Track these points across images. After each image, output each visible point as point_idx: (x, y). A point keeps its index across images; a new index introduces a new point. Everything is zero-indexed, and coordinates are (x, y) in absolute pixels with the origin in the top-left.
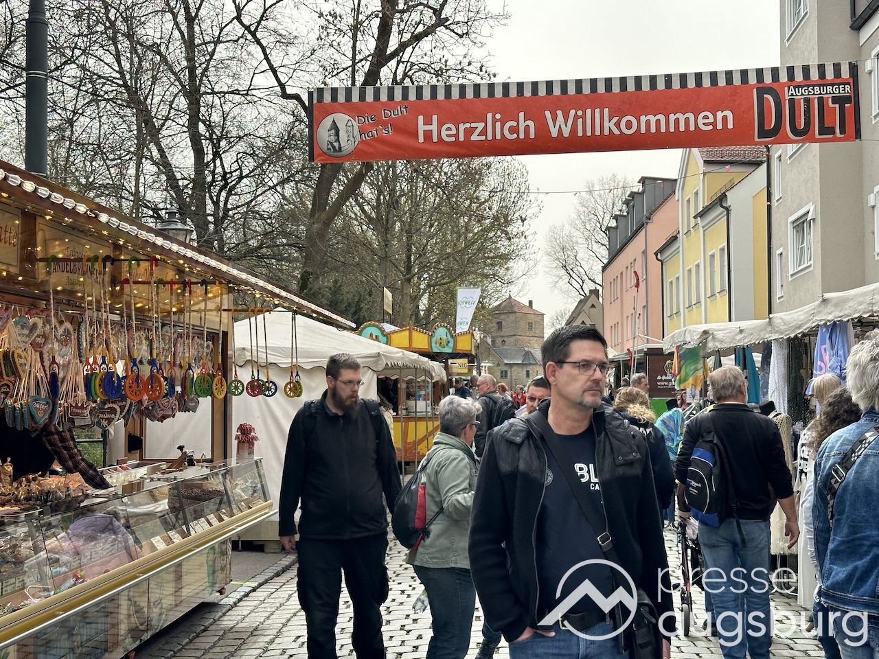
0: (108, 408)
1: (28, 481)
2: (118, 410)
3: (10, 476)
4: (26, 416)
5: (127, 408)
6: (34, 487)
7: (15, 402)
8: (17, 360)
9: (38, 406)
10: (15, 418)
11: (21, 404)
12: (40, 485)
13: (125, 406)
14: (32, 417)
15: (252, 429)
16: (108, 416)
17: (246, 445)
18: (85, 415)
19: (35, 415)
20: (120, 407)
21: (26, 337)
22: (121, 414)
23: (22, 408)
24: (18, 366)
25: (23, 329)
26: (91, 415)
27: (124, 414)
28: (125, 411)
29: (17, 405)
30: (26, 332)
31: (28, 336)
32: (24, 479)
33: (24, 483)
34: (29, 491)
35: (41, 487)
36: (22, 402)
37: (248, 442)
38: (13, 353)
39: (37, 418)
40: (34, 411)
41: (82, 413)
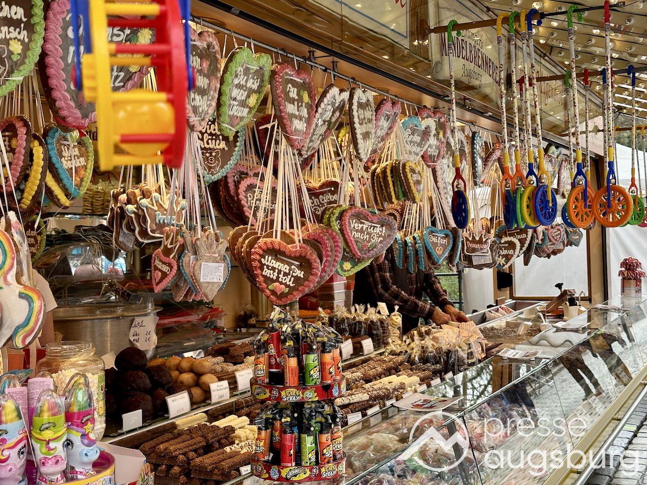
0: (506, 242)
1: (421, 335)
2: (518, 244)
3: (399, 328)
4: (422, 254)
5: (528, 242)
6: (428, 342)
7: (405, 235)
8: (409, 176)
9: (434, 240)
10: (406, 257)
11: (414, 238)
12: (435, 339)
13: (525, 239)
14: (429, 255)
15: (638, 264)
16: (505, 252)
17: (633, 282)
18: (485, 251)
19: (432, 251)
20: (519, 240)
21: (418, 146)
22: (521, 249)
23: (416, 243)
24: (412, 185)
25: (413, 134)
26: (491, 251)
27: (524, 249)
28: (526, 245)
29: (409, 239)
30: (417, 139)
31: (420, 145)
32: (415, 332)
33: (416, 337)
34: (424, 349)
35: (437, 343)
36: (416, 235)
37: (634, 279)
38: (404, 165)
39: (435, 256)
40: (430, 247)
41: (481, 249)
